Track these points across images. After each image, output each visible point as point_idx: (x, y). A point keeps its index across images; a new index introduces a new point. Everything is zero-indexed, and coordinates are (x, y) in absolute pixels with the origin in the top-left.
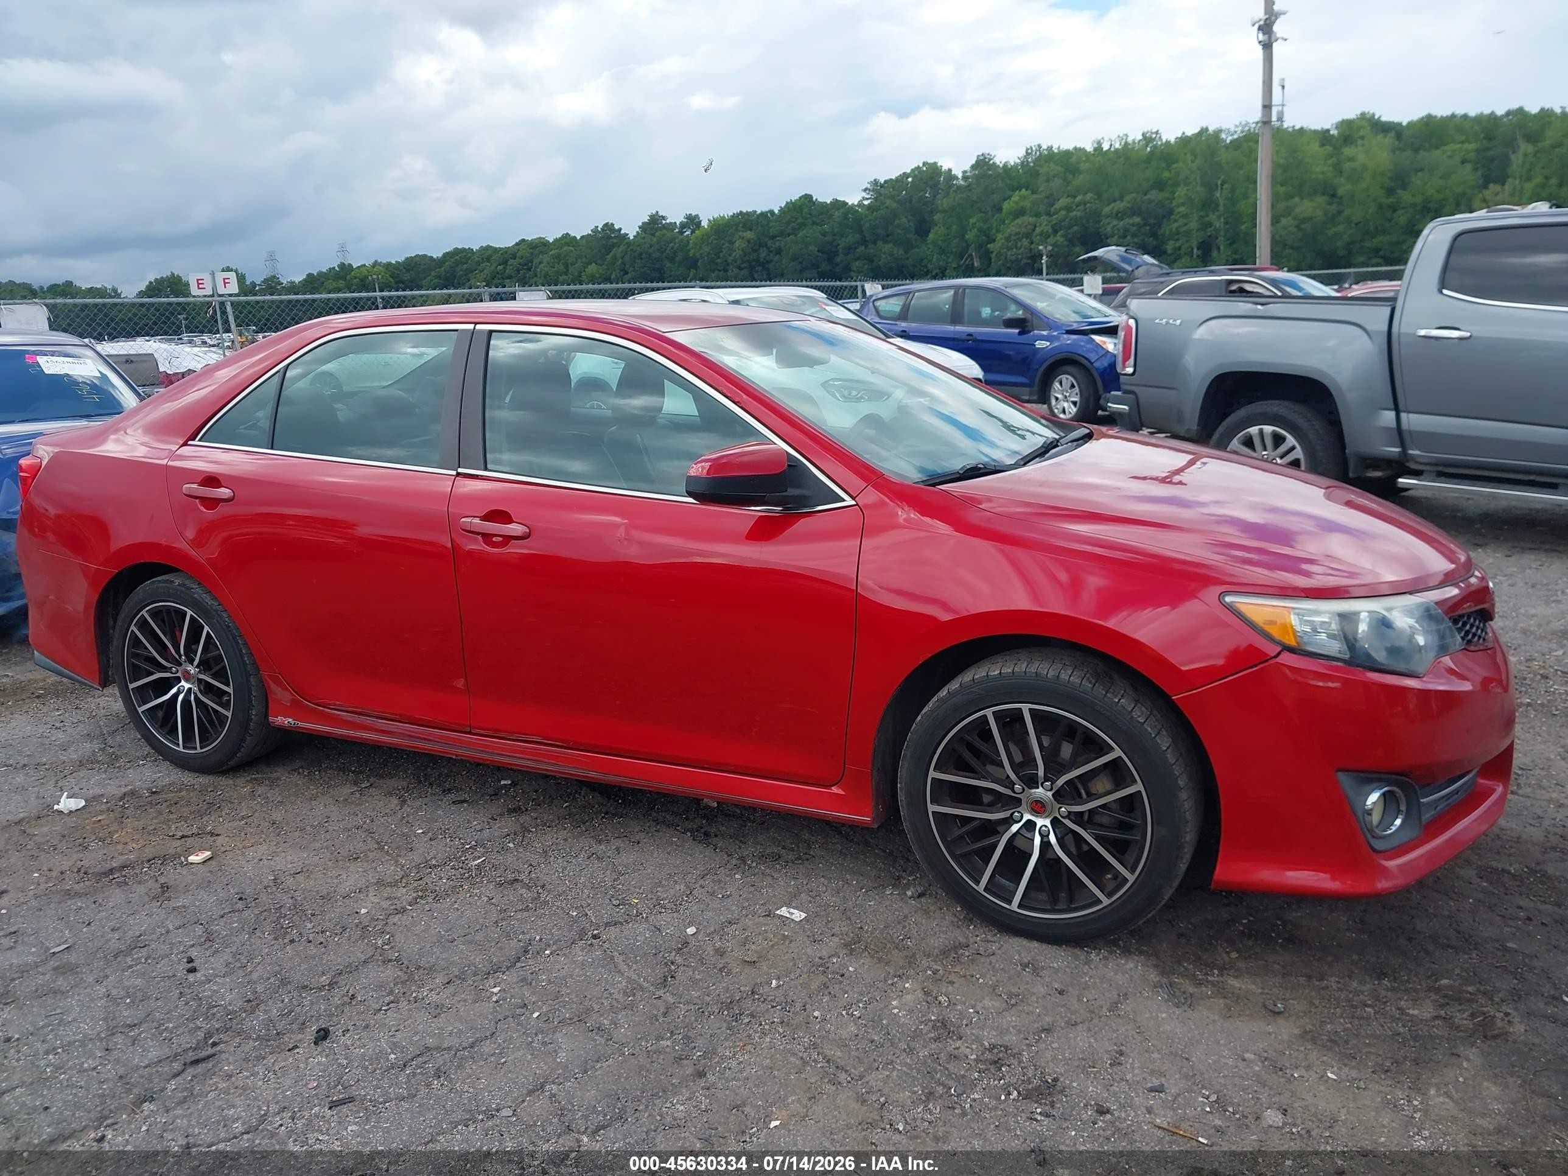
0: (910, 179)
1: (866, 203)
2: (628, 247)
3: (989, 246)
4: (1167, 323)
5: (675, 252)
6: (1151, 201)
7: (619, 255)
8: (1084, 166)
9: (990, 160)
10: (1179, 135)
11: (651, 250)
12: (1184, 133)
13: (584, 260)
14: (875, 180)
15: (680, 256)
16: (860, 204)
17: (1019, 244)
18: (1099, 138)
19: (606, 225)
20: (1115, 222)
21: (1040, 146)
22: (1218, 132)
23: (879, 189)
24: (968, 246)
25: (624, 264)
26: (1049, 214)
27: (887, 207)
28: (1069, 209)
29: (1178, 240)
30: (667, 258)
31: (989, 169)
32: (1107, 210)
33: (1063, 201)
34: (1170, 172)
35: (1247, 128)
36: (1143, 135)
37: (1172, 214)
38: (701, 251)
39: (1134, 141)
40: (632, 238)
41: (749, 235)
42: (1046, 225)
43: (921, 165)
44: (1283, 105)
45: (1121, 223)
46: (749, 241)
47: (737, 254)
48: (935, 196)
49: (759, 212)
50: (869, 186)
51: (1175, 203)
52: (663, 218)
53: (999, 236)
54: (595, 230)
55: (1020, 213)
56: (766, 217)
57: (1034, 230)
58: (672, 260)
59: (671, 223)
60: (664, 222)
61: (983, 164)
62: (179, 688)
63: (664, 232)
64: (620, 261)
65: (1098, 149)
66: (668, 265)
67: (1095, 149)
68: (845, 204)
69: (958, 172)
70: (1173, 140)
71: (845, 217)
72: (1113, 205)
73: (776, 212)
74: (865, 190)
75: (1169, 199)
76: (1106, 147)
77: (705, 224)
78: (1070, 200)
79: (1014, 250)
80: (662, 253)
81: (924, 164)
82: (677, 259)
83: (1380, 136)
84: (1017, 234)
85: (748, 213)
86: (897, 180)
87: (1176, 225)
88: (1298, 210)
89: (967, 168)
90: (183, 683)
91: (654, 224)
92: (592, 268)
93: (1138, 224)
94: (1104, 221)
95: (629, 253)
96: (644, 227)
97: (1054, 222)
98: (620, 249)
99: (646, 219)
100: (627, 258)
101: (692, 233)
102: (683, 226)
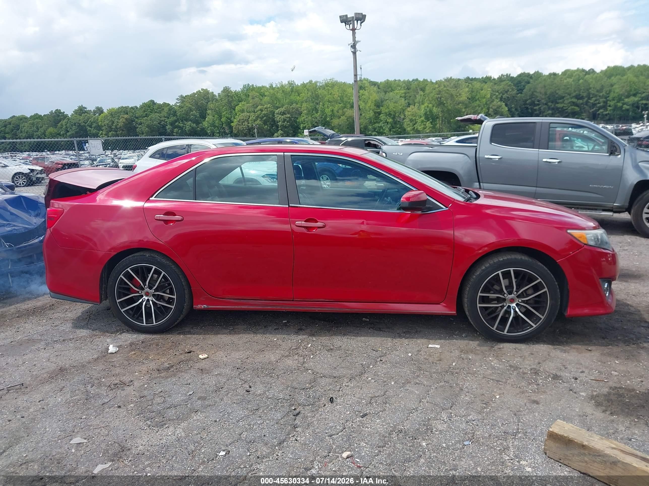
0: (196, 96)
1: (178, 104)
2: (69, 120)
3: (231, 124)
4: (398, 154)
5: (92, 123)
6: (293, 108)
7: (64, 123)
8: (266, 94)
9: (229, 89)
10: (302, 83)
11: (80, 122)
12: (303, 82)
13: (46, 126)
14: (181, 95)
15: (94, 125)
16: (175, 105)
17: (244, 124)
18: (271, 83)
19: (57, 110)
20: (280, 116)
21: (249, 84)
22: (316, 82)
23: (183, 99)
24: (223, 124)
25: (66, 127)
26: (254, 112)
27: (187, 106)
28: (262, 110)
29: (304, 124)
30: (88, 125)
31: (229, 93)
32: (277, 111)
33: (259, 107)
34: (300, 97)
35: (327, 81)
36: (288, 82)
37: (302, 114)
38: (105, 123)
39: (285, 84)
40: (70, 116)
41: (126, 116)
42: (254, 117)
43: (200, 90)
44: (361, 75)
45: (283, 116)
46: (126, 119)
47: (121, 124)
48: (207, 103)
49: (130, 107)
50: (179, 97)
51: (303, 109)
52: (85, 108)
53: (235, 120)
54: (51, 112)
55: (243, 111)
56: (134, 109)
57: (249, 118)
58: (91, 127)
59: (89, 111)
60: (85, 110)
61: (226, 90)
62: (142, 300)
63: (86, 114)
64: (65, 127)
65: (271, 86)
66: (89, 128)
67: (270, 87)
68: (169, 105)
69: (216, 93)
70: (299, 85)
71: (170, 110)
72: (279, 109)
73: (138, 107)
74: (177, 99)
75: (300, 108)
76: (274, 86)
77: (105, 111)
78: (261, 107)
79: (242, 126)
80: (86, 123)
81: (202, 89)
82: (93, 126)
83: (373, 86)
84: (243, 119)
85: (126, 107)
86: (191, 96)
87: (303, 118)
88: (346, 113)
89: (220, 92)
90: (144, 297)
91: (81, 111)
92: (51, 130)
93: (289, 118)
94: (276, 116)
95: (69, 123)
96: (76, 112)
97: (256, 115)
98: (64, 121)
99: (77, 108)
100: (68, 125)
101: (99, 115)
102: (95, 112)
